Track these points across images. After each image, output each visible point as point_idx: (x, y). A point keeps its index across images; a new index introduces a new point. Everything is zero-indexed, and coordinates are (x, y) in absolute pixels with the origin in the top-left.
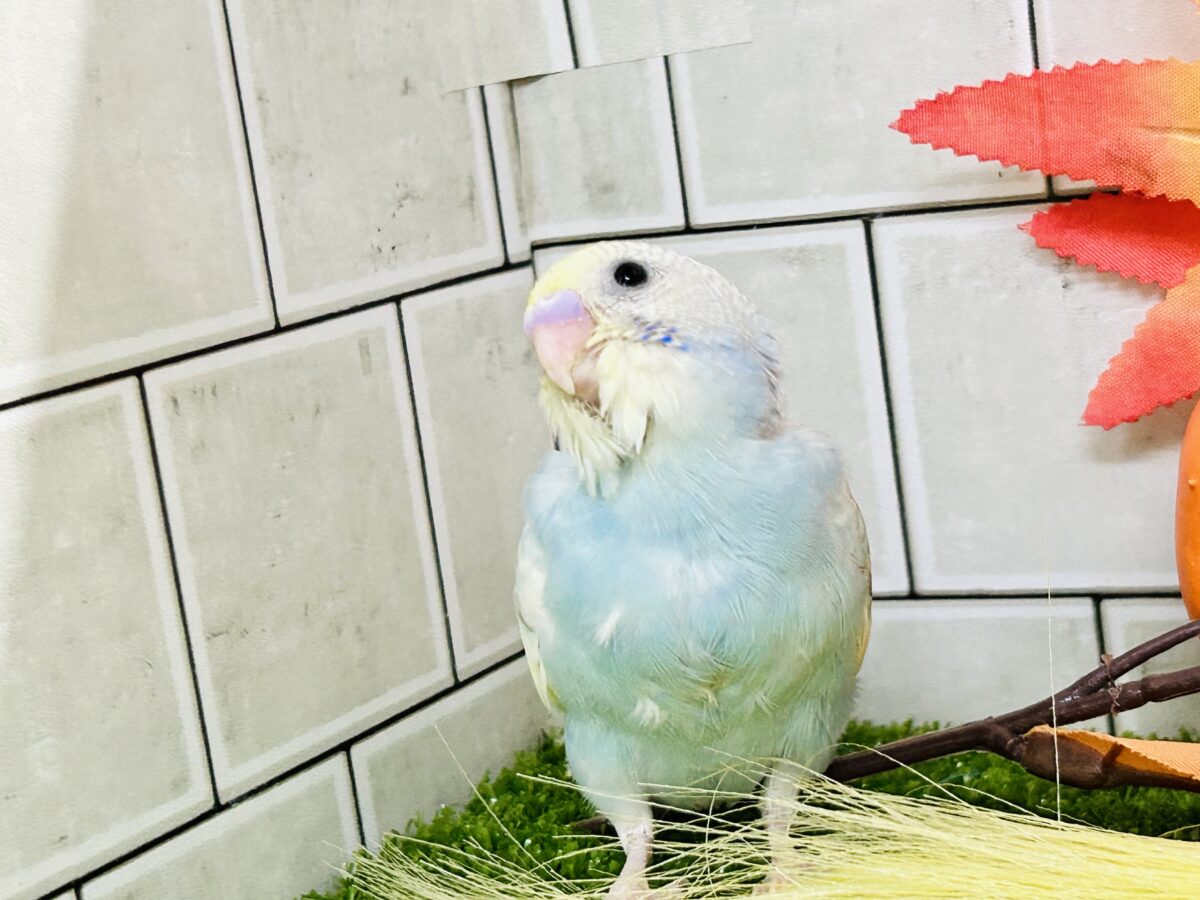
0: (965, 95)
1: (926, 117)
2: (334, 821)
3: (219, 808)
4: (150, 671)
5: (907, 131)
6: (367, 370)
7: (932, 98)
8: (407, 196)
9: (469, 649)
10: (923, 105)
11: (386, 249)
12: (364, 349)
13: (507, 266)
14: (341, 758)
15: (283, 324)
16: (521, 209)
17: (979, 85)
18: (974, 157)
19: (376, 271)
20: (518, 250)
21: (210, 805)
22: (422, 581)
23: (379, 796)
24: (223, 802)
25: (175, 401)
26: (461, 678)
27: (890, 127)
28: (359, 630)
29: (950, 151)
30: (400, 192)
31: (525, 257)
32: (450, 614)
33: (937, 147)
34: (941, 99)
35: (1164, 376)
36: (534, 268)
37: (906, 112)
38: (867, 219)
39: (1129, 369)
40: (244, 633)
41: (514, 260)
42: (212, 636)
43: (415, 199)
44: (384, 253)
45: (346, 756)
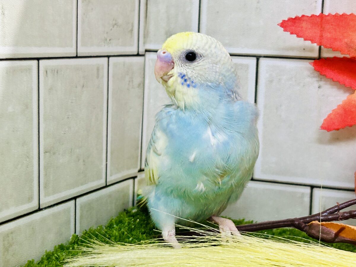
0: (305, 18)
1: (290, 23)
2: (69, 222)
3: (40, 210)
4: (28, 160)
5: (283, 27)
6: (98, 77)
7: (294, 17)
8: (115, 24)
9: (111, 175)
10: (290, 20)
11: (108, 40)
12: (98, 69)
13: (138, 55)
14: (73, 202)
15: (78, 55)
16: (144, 37)
17: (310, 16)
18: (302, 39)
19: (105, 46)
20: (142, 51)
21: (37, 208)
22: (102, 150)
23: (81, 216)
24: (41, 208)
25: (47, 72)
26: (108, 184)
27: (278, 25)
28: (84, 161)
29: (295, 35)
30: (114, 22)
31: (143, 53)
32: (107, 163)
33: (292, 33)
34: (296, 18)
35: (350, 117)
36: (145, 57)
37: (284, 21)
38: (258, 57)
39: (338, 114)
40: (54, 154)
41: (140, 53)
42: (46, 152)
43: (117, 26)
44: (107, 41)
45: (75, 201)
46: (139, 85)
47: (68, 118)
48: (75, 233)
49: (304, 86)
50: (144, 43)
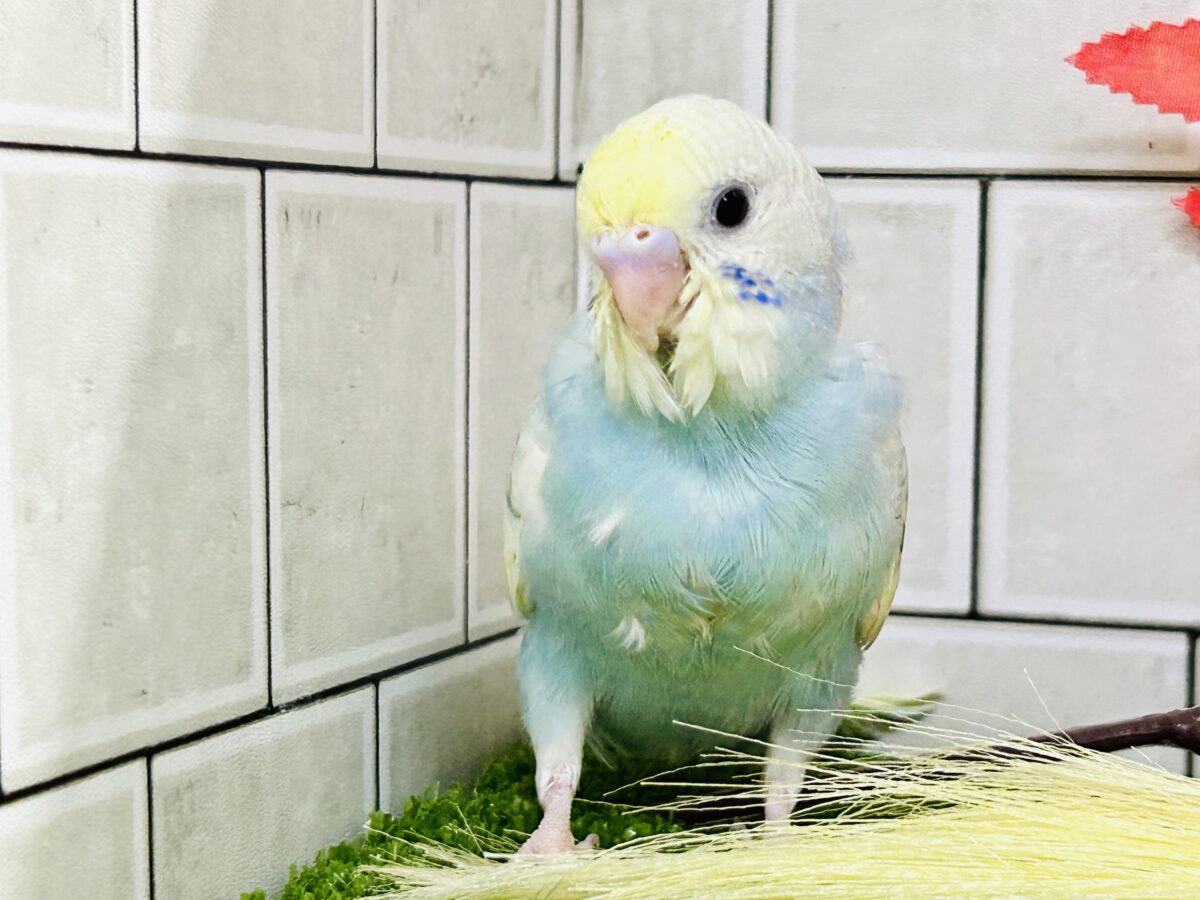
0: (1160, 35)
1: (1109, 55)
2: (358, 763)
3: (270, 710)
4: (234, 523)
5: (1084, 68)
6: (437, 250)
7: (1123, 33)
8: (488, 67)
9: (480, 608)
10: (1111, 40)
11: (467, 118)
12: (438, 222)
13: (556, 182)
14: (369, 690)
15: (380, 166)
16: (576, 121)
17: (1180, 23)
18: (1154, 108)
19: (456, 139)
20: (567, 168)
21: (263, 704)
23: (393, 748)
24: (275, 703)
25: (286, 214)
26: (472, 639)
27: (1066, 60)
28: (400, 546)
29: (1128, 97)
30: (484, 58)
31: (571, 177)
32: (469, 562)
33: (1116, 89)
34: (1132, 35)
37: (1089, 48)
38: (985, 180)
40: (312, 511)
41: (564, 177)
42: (287, 504)
43: (495, 72)
44: (464, 123)
45: (375, 691)
46: (562, 289)
47: (352, 387)
48: (377, 807)
49: (1153, 274)
50: (576, 141)
